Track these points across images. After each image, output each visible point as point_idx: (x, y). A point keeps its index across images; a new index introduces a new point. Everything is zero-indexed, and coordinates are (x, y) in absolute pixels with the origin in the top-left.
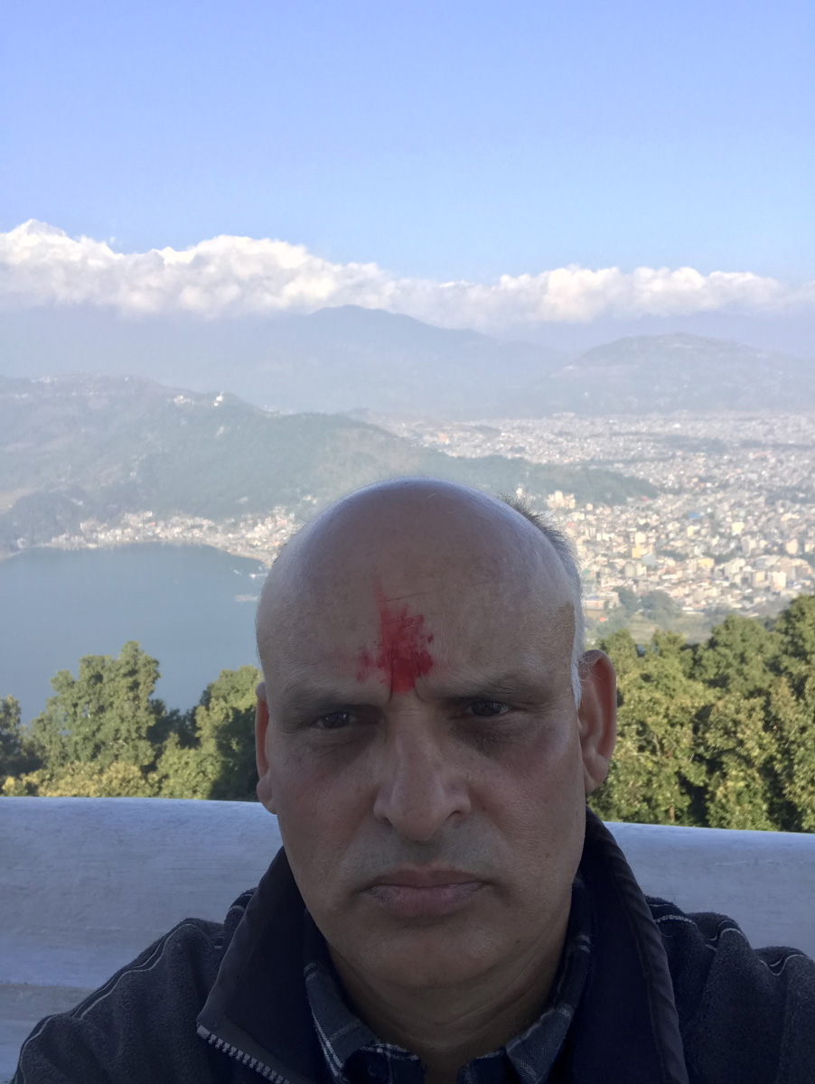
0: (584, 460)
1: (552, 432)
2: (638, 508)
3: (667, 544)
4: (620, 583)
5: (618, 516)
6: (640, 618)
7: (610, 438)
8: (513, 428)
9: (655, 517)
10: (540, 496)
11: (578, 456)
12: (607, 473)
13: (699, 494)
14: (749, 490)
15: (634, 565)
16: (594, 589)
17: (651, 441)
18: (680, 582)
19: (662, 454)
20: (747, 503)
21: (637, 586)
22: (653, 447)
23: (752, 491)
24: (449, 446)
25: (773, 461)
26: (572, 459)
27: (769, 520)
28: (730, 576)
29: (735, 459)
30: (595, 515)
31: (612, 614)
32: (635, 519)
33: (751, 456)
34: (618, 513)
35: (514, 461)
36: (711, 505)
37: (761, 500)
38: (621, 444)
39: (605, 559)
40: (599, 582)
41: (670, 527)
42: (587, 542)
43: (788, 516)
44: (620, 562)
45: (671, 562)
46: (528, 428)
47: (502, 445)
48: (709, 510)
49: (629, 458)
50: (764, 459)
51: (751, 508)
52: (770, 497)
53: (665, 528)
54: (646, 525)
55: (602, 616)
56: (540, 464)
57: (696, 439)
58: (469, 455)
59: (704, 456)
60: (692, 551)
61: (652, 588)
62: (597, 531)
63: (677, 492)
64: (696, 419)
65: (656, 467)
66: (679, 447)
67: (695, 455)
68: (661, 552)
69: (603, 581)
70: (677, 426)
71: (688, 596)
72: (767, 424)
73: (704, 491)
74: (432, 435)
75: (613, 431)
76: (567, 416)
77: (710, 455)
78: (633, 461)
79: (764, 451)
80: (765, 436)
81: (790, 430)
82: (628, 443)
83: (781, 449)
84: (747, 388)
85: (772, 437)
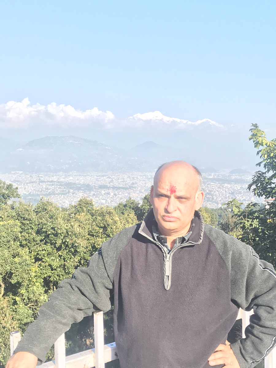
0: (25, 194)
7: (39, 184)
17: (59, 185)
19: (63, 191)
22: (60, 188)
25: (112, 194)
29: (96, 194)
33: (103, 192)
38: (44, 187)
50: (109, 194)
57: (79, 184)
59: (83, 192)
64: (80, 175)
65: (60, 197)
66: (71, 188)
67: (78, 191)
70: (71, 178)
72: (110, 178)
75: (41, 180)
76: (19, 173)
77: (85, 192)
78: (50, 194)
79: (109, 190)
80: (109, 183)
81: (120, 181)
82: (48, 186)
83: (116, 189)
84: (102, 162)
85: (112, 184)
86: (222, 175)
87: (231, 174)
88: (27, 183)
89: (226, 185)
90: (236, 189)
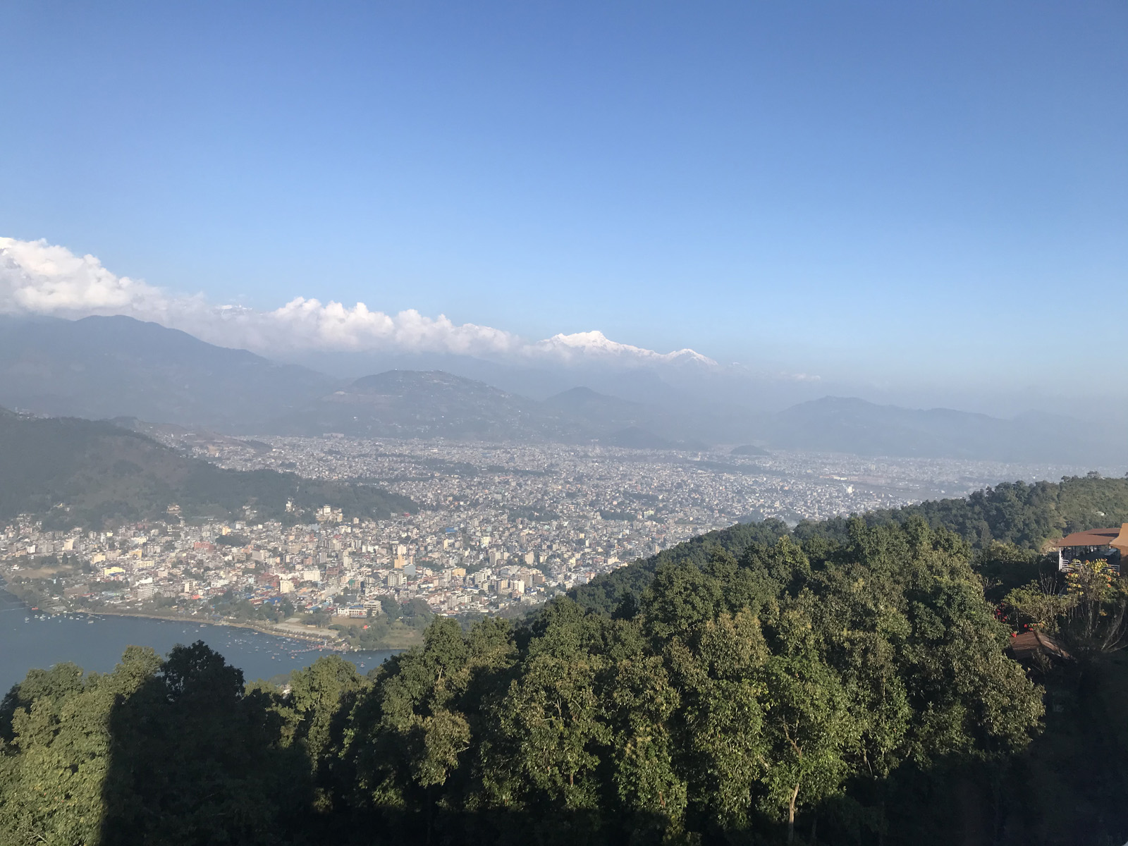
0: (352, 477)
1: (322, 450)
2: (400, 523)
3: (426, 555)
4: (383, 592)
5: (382, 529)
6: (400, 624)
7: (377, 459)
8: (285, 445)
9: (415, 531)
10: (309, 509)
11: (346, 474)
12: (373, 490)
13: (453, 511)
14: (495, 508)
15: (396, 575)
16: (358, 599)
17: (413, 463)
18: (437, 591)
19: (422, 474)
20: (493, 519)
21: (399, 594)
22: (415, 468)
23: (497, 510)
24: (219, 459)
25: (514, 484)
26: (340, 476)
27: (511, 535)
28: (480, 585)
29: (483, 482)
30: (361, 528)
31: (375, 621)
32: (398, 533)
33: (497, 479)
34: (383, 527)
35: (284, 475)
36: (464, 520)
37: (505, 517)
38: (386, 465)
39: (370, 570)
40: (363, 592)
41: (428, 540)
42: (352, 554)
43: (526, 531)
44: (383, 573)
45: (429, 572)
46: (299, 446)
47: (273, 461)
48: (462, 526)
49: (393, 477)
50: (507, 483)
51: (496, 524)
52: (512, 515)
53: (424, 541)
54: (408, 538)
55: (366, 624)
56: (311, 479)
57: (451, 463)
58: (239, 468)
59: (458, 478)
60: (448, 562)
61: (411, 596)
62: (362, 543)
63: (435, 509)
64: (451, 446)
65: (417, 485)
66: (439, 470)
67: (450, 476)
68: (420, 563)
69: (367, 591)
70: (436, 450)
71: (443, 603)
72: (509, 453)
73: (458, 508)
74: (202, 447)
75: (378, 453)
76: (336, 437)
77: (462, 477)
78: (396, 480)
79: (506, 476)
80: (507, 463)
81: (527, 459)
82: (392, 464)
83: (520, 474)
84: (493, 422)
85: (513, 464)
86: (717, 456)
87: (735, 456)
88: (354, 457)
89: (726, 476)
90: (746, 485)
